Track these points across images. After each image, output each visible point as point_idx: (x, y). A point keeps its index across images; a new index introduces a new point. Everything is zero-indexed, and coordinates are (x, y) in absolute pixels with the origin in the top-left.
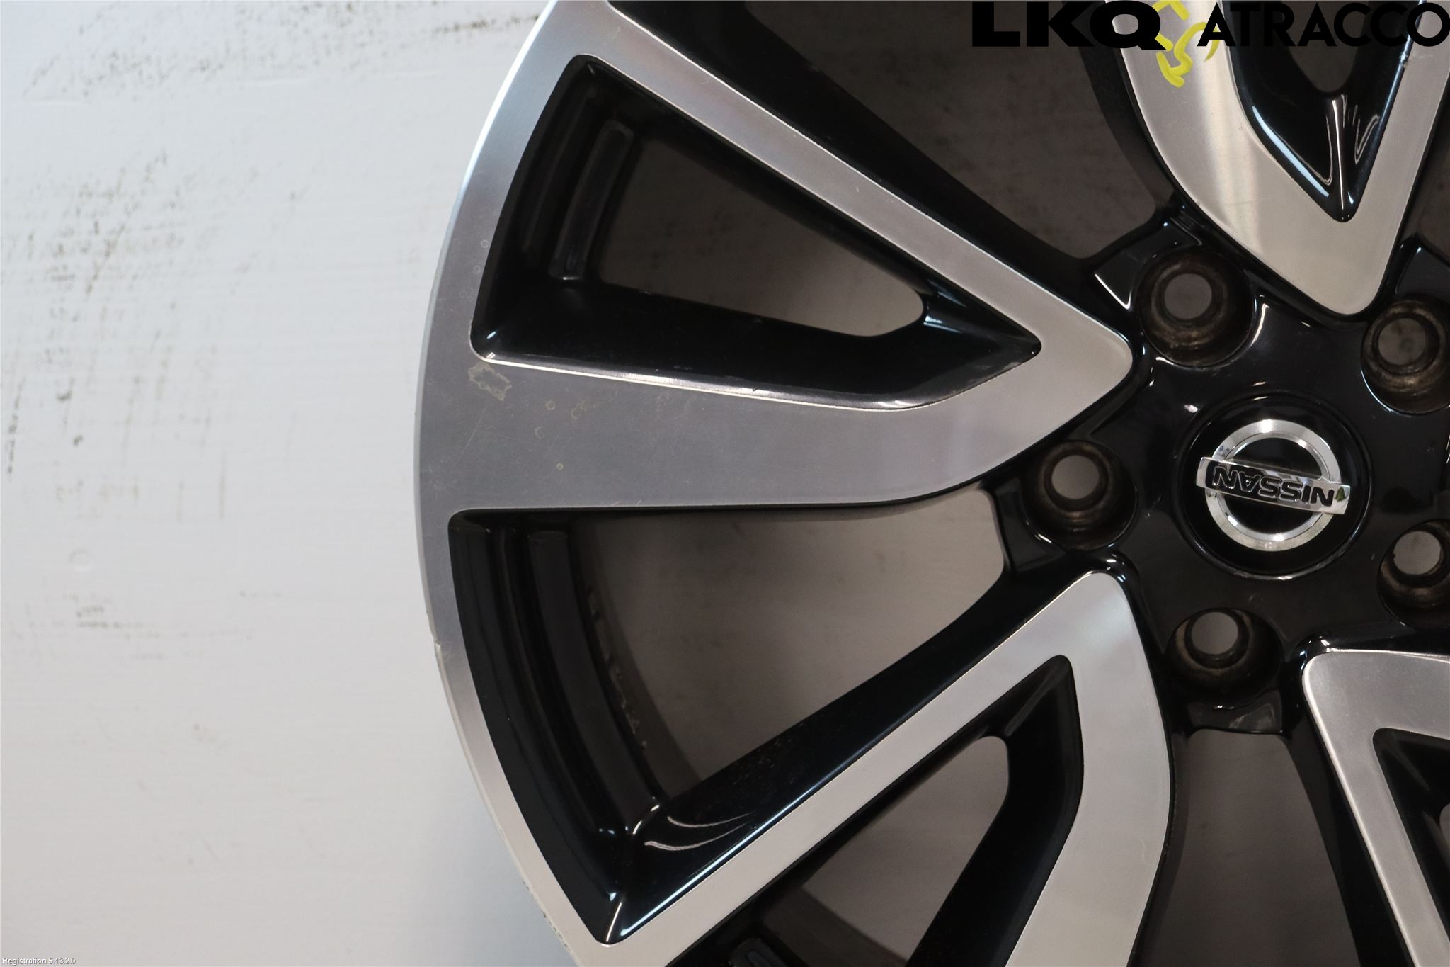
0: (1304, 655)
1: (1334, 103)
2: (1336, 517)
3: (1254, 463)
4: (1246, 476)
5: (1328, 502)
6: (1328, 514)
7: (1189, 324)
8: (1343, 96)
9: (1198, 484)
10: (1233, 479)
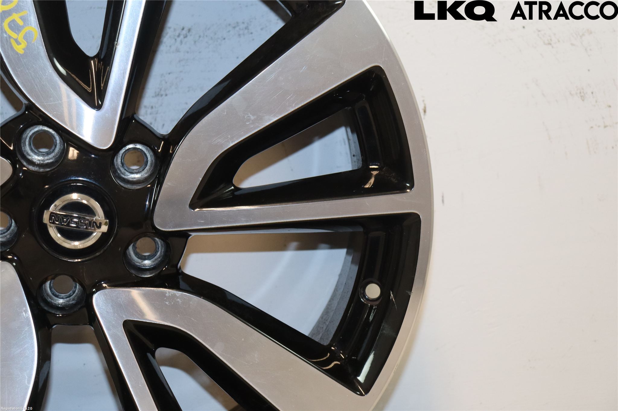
0: (94, 291)
1: (92, 62)
2: (103, 234)
3: (67, 212)
4: (64, 218)
5: (99, 227)
6: (100, 232)
7: (44, 154)
8: (96, 59)
9: (44, 222)
10: (58, 220)
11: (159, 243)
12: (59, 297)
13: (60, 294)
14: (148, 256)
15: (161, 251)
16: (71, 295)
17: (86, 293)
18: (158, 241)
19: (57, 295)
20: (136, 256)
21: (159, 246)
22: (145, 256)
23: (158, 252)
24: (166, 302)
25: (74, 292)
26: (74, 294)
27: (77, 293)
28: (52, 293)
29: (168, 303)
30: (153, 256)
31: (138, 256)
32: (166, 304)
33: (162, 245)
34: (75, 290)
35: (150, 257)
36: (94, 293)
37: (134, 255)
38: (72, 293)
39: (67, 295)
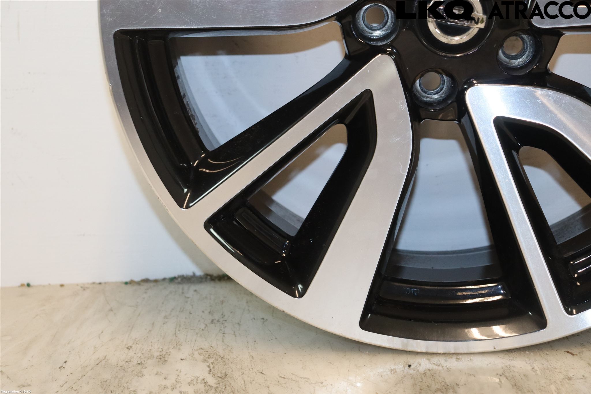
11: (528, 42)
12: (428, 93)
13: (428, 91)
14: (516, 55)
15: (529, 51)
16: (439, 91)
17: (458, 89)
18: (527, 41)
19: (426, 91)
20: (504, 55)
21: (527, 46)
22: (513, 56)
23: (526, 52)
24: (538, 101)
25: (442, 89)
26: (442, 91)
27: (445, 91)
28: (421, 89)
29: (539, 101)
30: (520, 56)
31: (506, 55)
32: (538, 102)
33: (531, 44)
34: (442, 87)
35: (517, 57)
36: (466, 89)
37: (502, 54)
38: (439, 90)
39: (434, 92)
